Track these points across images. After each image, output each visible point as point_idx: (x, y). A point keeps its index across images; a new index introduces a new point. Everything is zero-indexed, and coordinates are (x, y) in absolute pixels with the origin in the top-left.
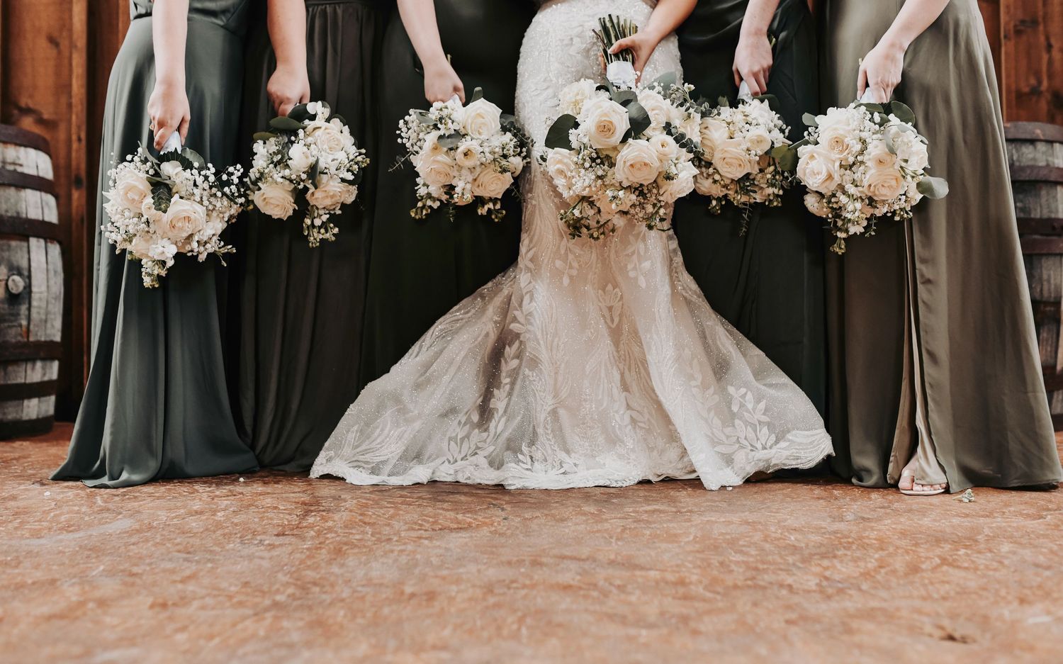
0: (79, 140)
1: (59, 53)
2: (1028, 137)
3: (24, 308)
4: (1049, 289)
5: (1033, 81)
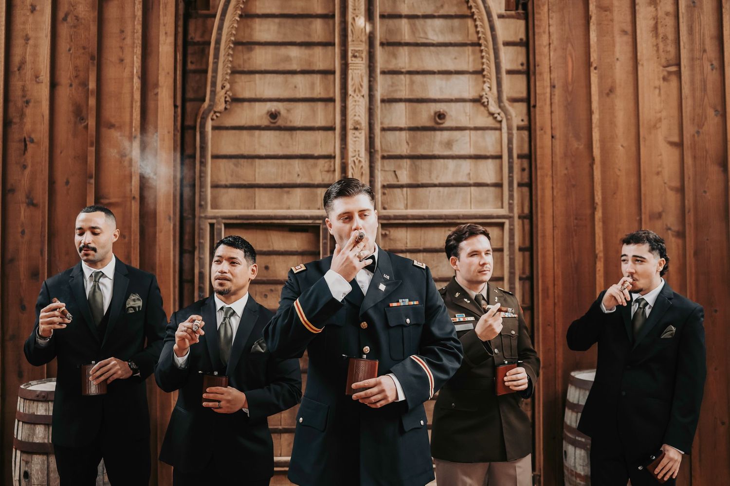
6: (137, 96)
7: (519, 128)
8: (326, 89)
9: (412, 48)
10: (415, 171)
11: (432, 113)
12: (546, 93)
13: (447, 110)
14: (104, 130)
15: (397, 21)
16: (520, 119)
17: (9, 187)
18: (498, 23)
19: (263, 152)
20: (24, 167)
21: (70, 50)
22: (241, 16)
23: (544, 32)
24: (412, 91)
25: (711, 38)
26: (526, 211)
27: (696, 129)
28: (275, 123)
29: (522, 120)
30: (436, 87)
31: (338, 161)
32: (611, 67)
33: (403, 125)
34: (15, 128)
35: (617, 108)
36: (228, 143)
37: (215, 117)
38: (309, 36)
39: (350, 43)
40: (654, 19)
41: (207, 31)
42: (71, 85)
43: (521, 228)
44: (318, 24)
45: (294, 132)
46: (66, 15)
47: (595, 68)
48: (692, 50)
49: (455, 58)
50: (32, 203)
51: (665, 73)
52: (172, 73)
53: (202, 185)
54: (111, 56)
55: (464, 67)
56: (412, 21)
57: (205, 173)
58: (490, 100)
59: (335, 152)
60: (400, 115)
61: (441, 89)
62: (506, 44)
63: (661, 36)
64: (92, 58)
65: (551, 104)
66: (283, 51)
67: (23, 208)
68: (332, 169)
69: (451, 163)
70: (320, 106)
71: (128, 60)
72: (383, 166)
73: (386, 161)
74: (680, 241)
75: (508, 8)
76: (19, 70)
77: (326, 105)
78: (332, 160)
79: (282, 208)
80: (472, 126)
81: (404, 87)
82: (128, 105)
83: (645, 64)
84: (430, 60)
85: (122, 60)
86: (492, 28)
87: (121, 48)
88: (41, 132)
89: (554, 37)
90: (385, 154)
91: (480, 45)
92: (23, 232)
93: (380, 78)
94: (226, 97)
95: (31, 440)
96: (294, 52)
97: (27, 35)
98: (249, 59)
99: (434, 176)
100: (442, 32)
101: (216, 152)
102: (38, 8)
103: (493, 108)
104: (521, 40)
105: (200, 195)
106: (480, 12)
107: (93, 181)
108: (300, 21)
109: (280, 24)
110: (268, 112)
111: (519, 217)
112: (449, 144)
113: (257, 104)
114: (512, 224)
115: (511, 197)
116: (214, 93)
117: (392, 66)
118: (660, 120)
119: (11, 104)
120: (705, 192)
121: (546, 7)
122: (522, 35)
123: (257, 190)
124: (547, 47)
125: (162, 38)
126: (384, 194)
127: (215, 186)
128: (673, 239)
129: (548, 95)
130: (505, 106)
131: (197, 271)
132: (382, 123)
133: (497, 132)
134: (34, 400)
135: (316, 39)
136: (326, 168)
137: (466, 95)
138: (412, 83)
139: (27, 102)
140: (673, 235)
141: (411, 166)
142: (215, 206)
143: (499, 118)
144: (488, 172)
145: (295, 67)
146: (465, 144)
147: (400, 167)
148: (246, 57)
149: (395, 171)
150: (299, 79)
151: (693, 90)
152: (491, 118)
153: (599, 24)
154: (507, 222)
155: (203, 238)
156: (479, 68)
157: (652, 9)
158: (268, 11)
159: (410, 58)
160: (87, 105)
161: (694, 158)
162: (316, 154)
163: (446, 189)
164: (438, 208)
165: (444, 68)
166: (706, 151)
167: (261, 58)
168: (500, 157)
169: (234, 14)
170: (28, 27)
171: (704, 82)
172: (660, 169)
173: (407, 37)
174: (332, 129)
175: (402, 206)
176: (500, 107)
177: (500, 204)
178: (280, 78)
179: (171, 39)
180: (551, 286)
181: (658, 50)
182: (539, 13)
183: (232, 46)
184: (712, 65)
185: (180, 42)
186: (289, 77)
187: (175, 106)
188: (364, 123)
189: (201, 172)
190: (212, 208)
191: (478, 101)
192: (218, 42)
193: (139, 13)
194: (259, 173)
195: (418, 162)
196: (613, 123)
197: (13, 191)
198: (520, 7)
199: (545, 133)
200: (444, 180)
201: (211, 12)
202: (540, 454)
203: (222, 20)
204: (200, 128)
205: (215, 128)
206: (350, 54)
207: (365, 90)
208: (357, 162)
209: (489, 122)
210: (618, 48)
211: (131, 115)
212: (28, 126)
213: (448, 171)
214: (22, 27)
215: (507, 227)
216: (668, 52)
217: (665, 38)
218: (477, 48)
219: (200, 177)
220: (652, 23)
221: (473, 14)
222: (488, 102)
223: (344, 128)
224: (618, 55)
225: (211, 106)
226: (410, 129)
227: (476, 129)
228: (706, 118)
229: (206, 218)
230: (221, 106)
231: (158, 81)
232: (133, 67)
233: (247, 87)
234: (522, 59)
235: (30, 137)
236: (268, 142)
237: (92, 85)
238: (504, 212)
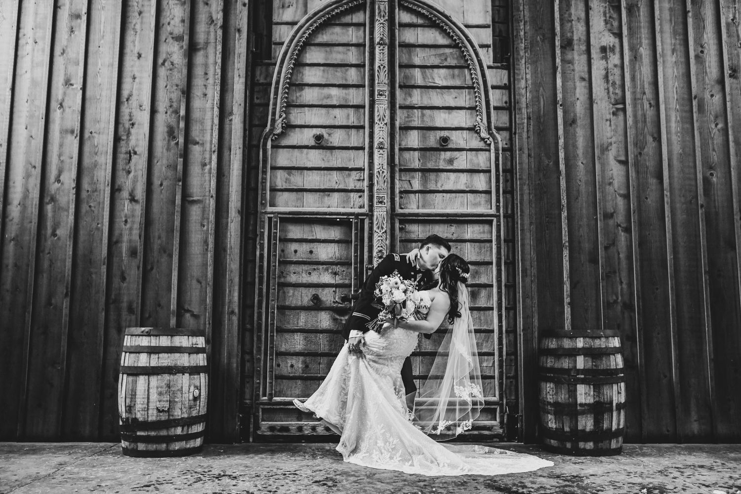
0: (209, 324)
1: (201, 286)
2: (598, 336)
3: (198, 402)
4: (607, 398)
5: (614, 298)
6: (216, 121)
7: (504, 150)
8: (358, 119)
9: (423, 90)
10: (425, 180)
11: (438, 138)
12: (524, 123)
13: (450, 136)
14: (190, 146)
15: (412, 70)
16: (505, 143)
17: (117, 187)
18: (488, 72)
19: (309, 165)
20: (129, 172)
21: (166, 87)
22: (294, 64)
23: (522, 78)
24: (423, 121)
25: (649, 84)
26: (510, 212)
27: (639, 150)
28: (319, 144)
29: (506, 144)
30: (441, 119)
31: (367, 172)
32: (573, 105)
33: (416, 147)
34: (123, 143)
35: (577, 135)
36: (284, 158)
37: (274, 138)
38: (346, 80)
39: (376, 85)
40: (605, 69)
41: (270, 75)
42: (166, 113)
43: (506, 225)
44: (353, 72)
45: (334, 151)
46: (164, 61)
47: (561, 105)
48: (634, 93)
49: (456, 98)
50: (133, 199)
51: (614, 109)
52: (243, 105)
53: (264, 189)
54: (197, 92)
55: (463, 104)
56: (423, 70)
57: (266, 179)
58: (482, 128)
59: (364, 166)
60: (413, 139)
61: (445, 120)
62: (493, 87)
63: (611, 82)
64: (183, 92)
65: (528, 131)
66: (326, 91)
67: (127, 202)
68: (362, 178)
69: (452, 176)
70: (353, 131)
71: (210, 95)
72: (400, 176)
73: (403, 174)
74: (628, 235)
75: (495, 60)
76: (127, 100)
77: (358, 131)
78: (362, 172)
79: (324, 207)
80: (468, 148)
81: (416, 119)
82: (209, 127)
83: (599, 102)
84: (436, 99)
85: (205, 95)
86: (483, 75)
87: (205, 85)
88: (142, 147)
89: (529, 82)
90: (402, 168)
91: (474, 88)
92: (126, 221)
93: (398, 112)
94: (283, 124)
95: (136, 365)
96: (334, 91)
97: (134, 76)
98: (300, 96)
99: (439, 185)
100: (445, 78)
101: (274, 165)
102: (143, 56)
103: (484, 134)
104: (505, 84)
105: (262, 196)
106: (474, 64)
107: (180, 183)
108: (339, 69)
109: (324, 71)
110: (314, 136)
111: (504, 217)
112: (451, 161)
113: (306, 130)
114: (499, 221)
115: (498, 201)
116: (274, 121)
117: (408, 103)
118: (611, 144)
119: (121, 126)
120: (647, 198)
121: (524, 60)
122: (505, 81)
123: (305, 193)
124: (525, 89)
125: (236, 79)
126: (401, 197)
127: (274, 190)
128: (623, 234)
129: (525, 125)
130: (493, 133)
131: (258, 253)
132: (400, 145)
133: (487, 153)
134: (139, 335)
135: (350, 83)
136: (357, 178)
137: (463, 125)
138: (423, 115)
139: (133, 124)
140: (622, 231)
141: (422, 177)
142: (272, 205)
143: (488, 142)
144: (480, 182)
145: (335, 102)
146: (462, 161)
147: (413, 177)
148: (298, 94)
149: (409, 181)
150: (337, 112)
151: (636, 122)
152: (482, 142)
153: (563, 73)
154: (495, 220)
155: (264, 228)
156: (474, 104)
157: (604, 62)
158: (315, 61)
159: (421, 97)
160: (179, 127)
161: (638, 172)
162: (350, 167)
163: (449, 194)
164: (442, 209)
165: (447, 105)
166: (647, 167)
167: (309, 95)
168: (489, 171)
169: (289, 64)
170: (135, 69)
171: (644, 115)
172: (611, 181)
173: (420, 81)
174: (363, 148)
175: (415, 207)
176: (489, 134)
177: (489, 207)
178: (323, 111)
179: (243, 80)
180: (528, 267)
181: (608, 93)
182: (519, 65)
183: (287, 86)
184: (650, 104)
185: (249, 83)
186: (330, 110)
187: (245, 130)
188: (387, 145)
189: (263, 178)
190: (270, 206)
191: (473, 129)
192: (278, 83)
193: (219, 61)
194: (306, 180)
195: (427, 174)
196: (575, 146)
197: (120, 190)
198: (504, 60)
199: (523, 153)
200: (447, 187)
201: (273, 61)
202: (522, 399)
203: (281, 67)
204: (263, 146)
205: (273, 147)
206: (376, 93)
207: (387, 119)
208: (381, 172)
209: (481, 145)
210: (578, 91)
211: (212, 135)
212: (132, 142)
213: (450, 181)
214: (130, 69)
215: (495, 223)
216: (616, 94)
217: (614, 83)
218: (472, 90)
219: (262, 182)
220: (604, 72)
221: (469, 65)
222: (480, 130)
223: (371, 147)
224: (578, 96)
225: (272, 130)
226: (421, 149)
227: (471, 150)
228: (646, 143)
229: (266, 213)
230: (278, 130)
231: (232, 110)
232: (214, 100)
233: (298, 117)
234: (505, 98)
235: (134, 150)
236: (314, 158)
237: (182, 112)
238: (493, 211)
